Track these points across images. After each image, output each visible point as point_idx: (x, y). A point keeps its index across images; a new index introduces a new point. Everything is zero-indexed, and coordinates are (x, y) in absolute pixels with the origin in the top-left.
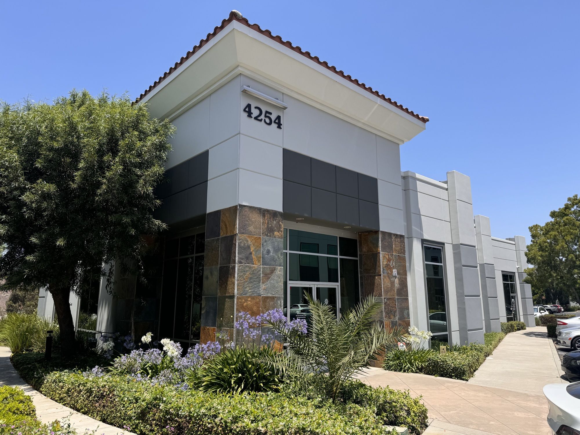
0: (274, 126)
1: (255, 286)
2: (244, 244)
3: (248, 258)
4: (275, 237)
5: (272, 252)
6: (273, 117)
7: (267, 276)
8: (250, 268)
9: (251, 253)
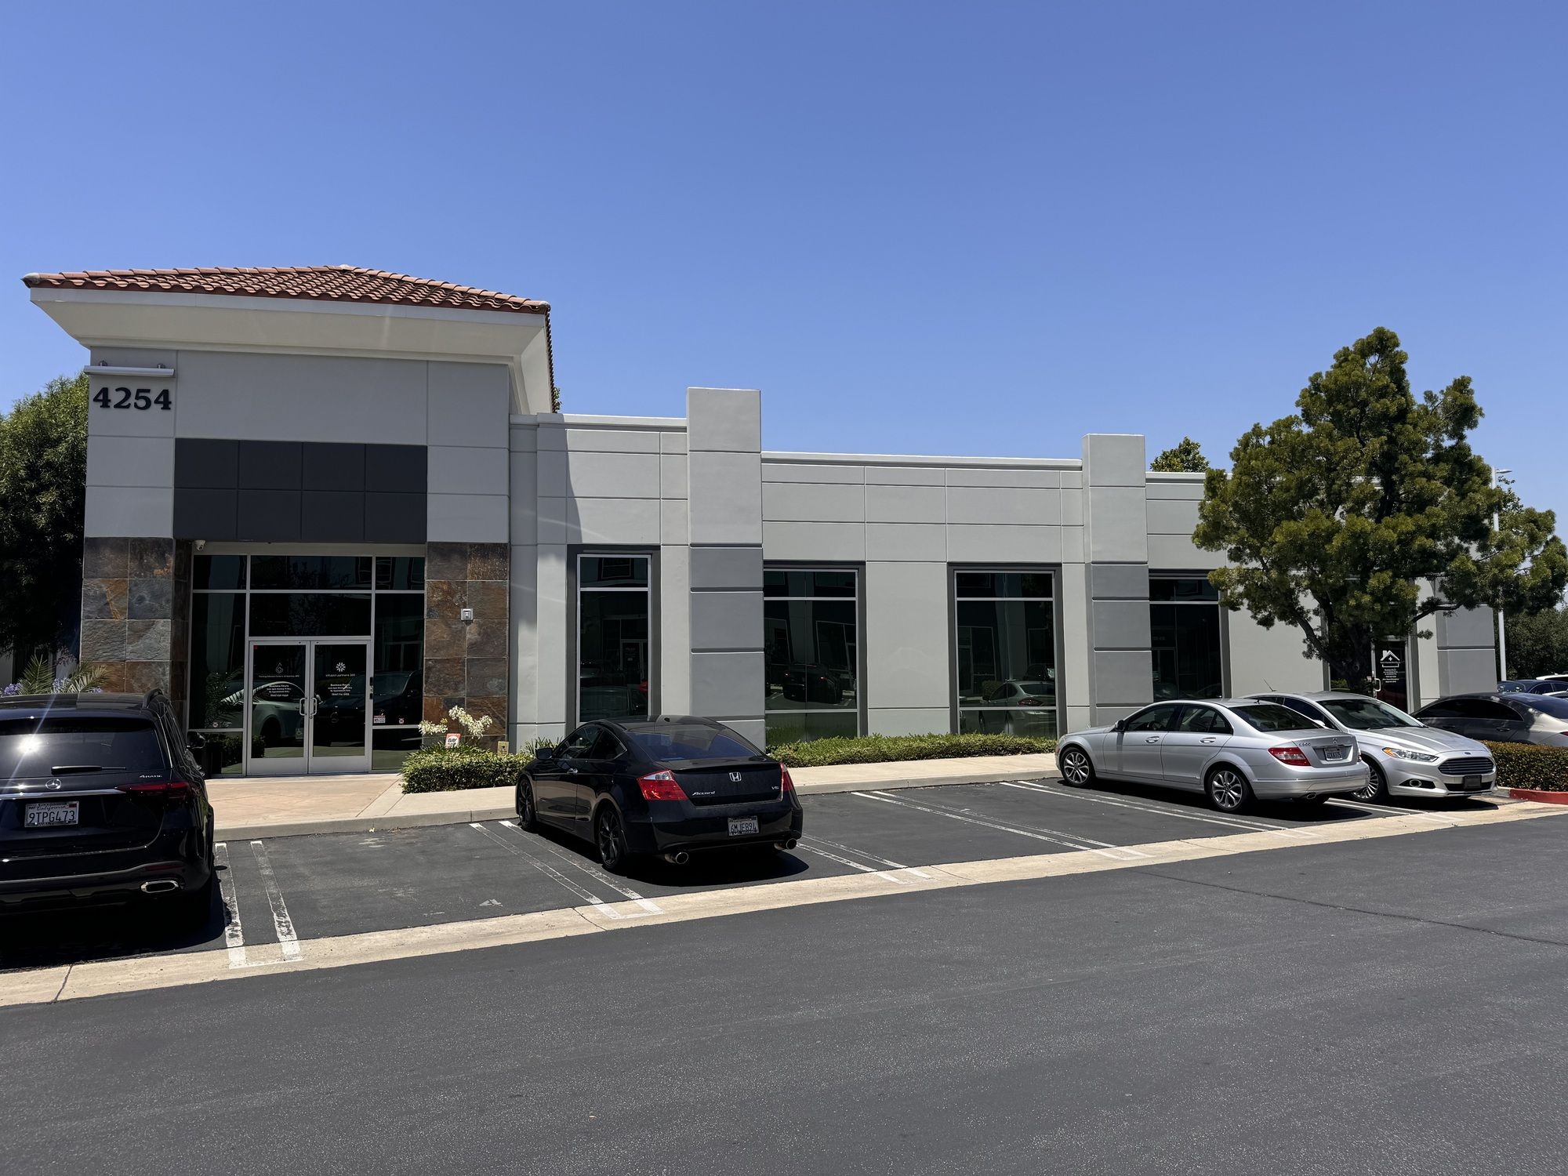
0: (156, 408)
1: (116, 648)
2: (95, 592)
3: (104, 611)
4: (154, 577)
5: (148, 599)
6: (153, 396)
7: (138, 634)
8: (106, 623)
9: (107, 604)
